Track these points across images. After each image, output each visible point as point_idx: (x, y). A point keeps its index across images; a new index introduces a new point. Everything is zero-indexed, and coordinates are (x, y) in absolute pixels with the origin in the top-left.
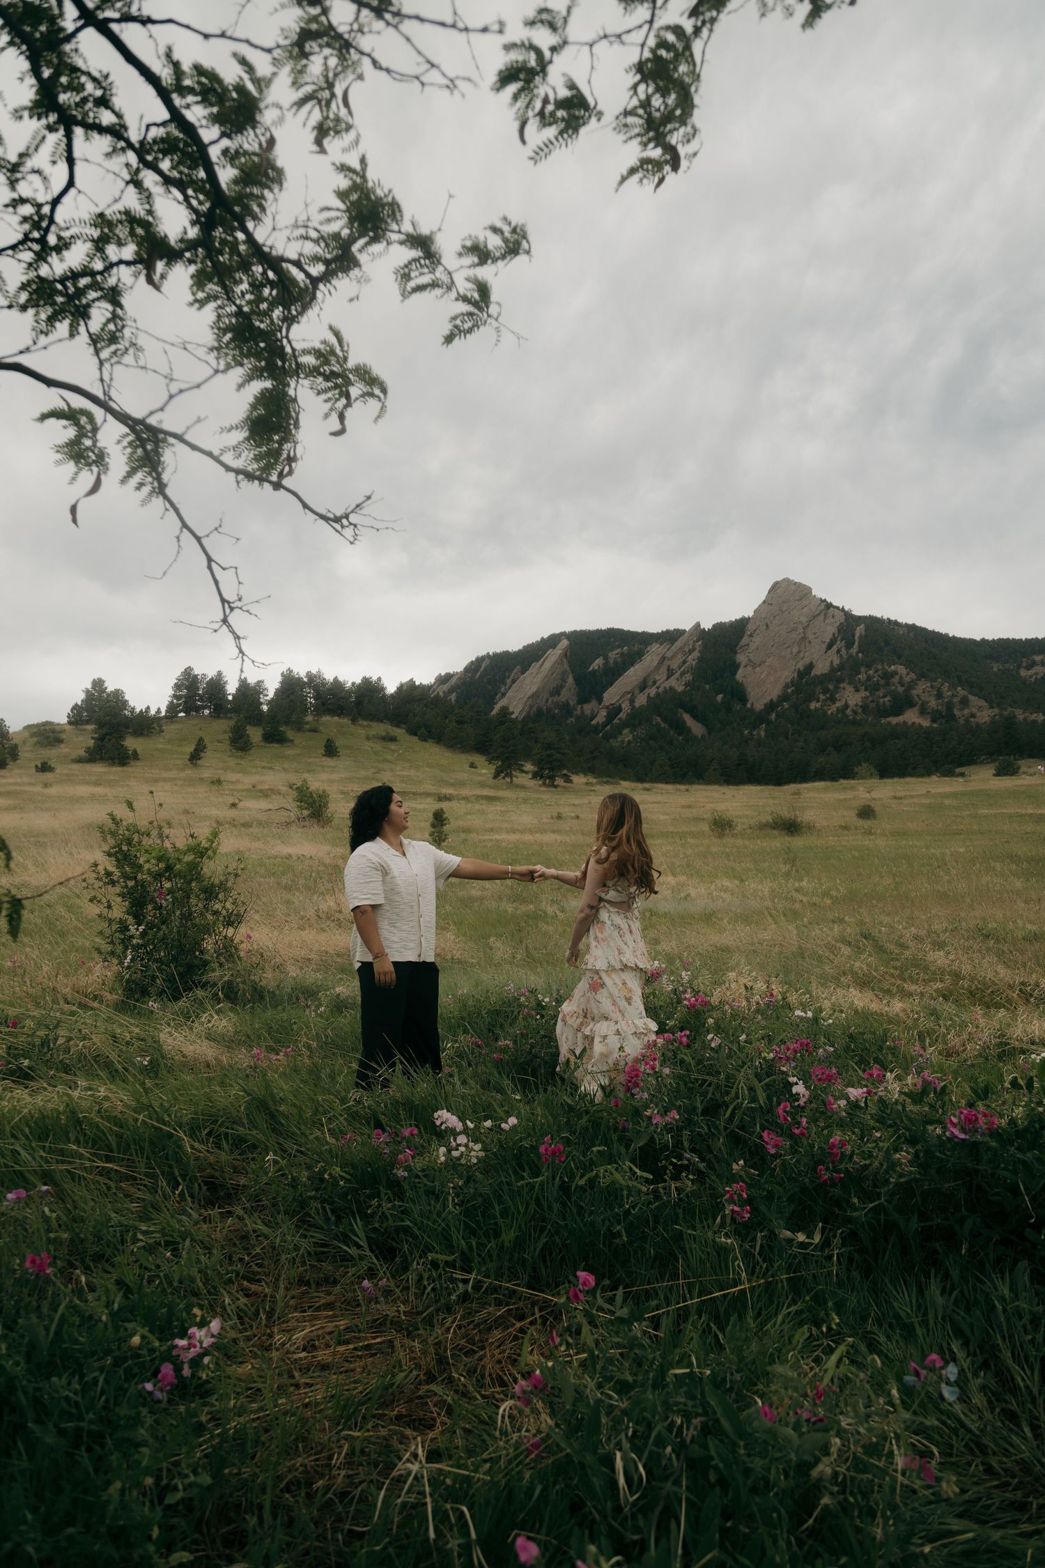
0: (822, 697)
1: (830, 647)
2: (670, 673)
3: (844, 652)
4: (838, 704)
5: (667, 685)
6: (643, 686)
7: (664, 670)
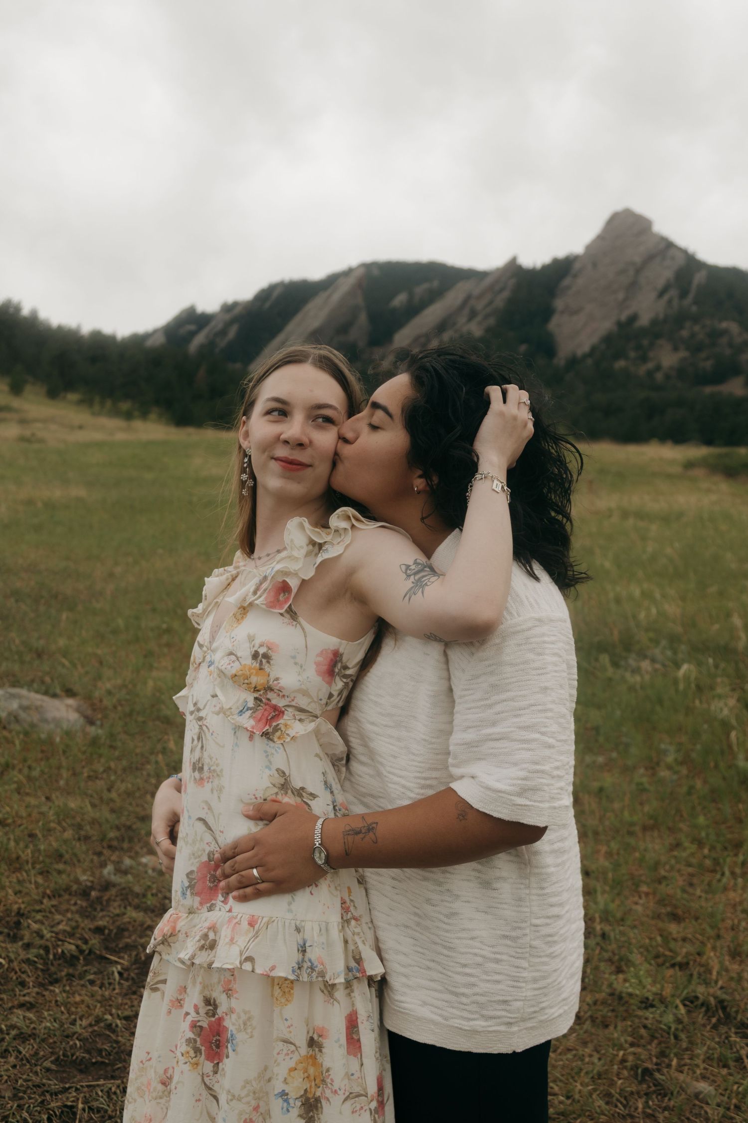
0: (632, 354)
1: (661, 294)
2: (473, 314)
3: (675, 303)
4: (650, 365)
5: (465, 329)
6: (441, 327)
7: (466, 312)
